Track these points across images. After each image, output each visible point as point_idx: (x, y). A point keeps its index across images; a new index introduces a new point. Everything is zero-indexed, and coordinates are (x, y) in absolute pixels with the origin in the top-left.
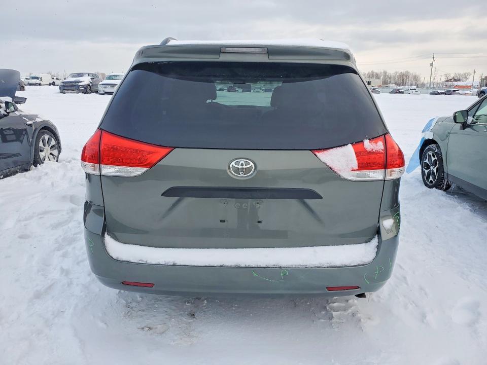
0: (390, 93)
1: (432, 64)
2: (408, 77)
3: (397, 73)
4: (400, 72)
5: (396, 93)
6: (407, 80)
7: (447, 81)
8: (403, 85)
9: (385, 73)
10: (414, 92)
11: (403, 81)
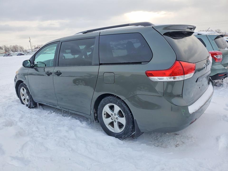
0: (17, 55)
1: (30, 41)
2: (17, 48)
3: (11, 46)
4: (13, 45)
5: (21, 55)
6: (18, 49)
7: (35, 48)
8: (16, 52)
9: (5, 46)
10: (29, 54)
11: (16, 50)
